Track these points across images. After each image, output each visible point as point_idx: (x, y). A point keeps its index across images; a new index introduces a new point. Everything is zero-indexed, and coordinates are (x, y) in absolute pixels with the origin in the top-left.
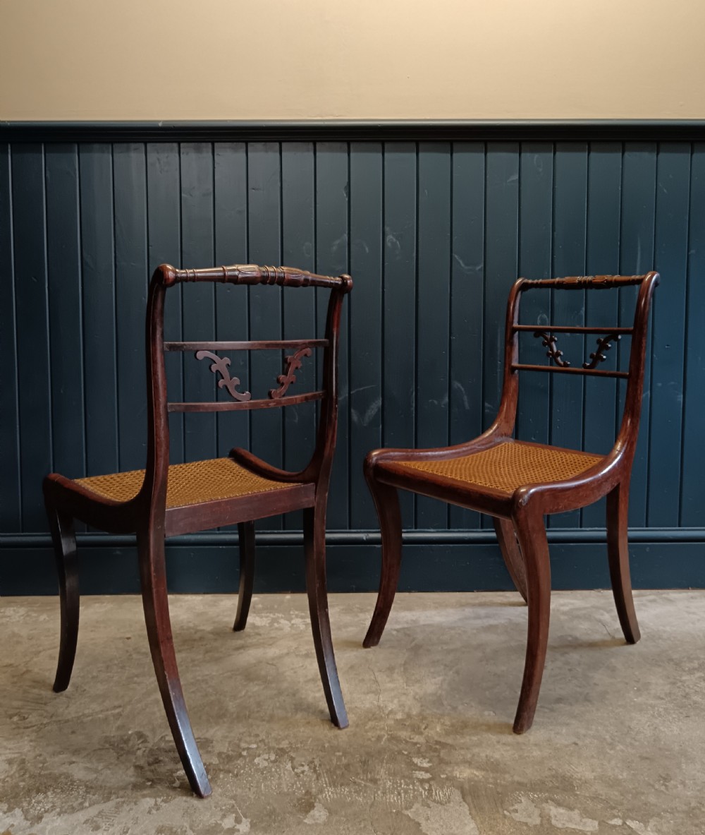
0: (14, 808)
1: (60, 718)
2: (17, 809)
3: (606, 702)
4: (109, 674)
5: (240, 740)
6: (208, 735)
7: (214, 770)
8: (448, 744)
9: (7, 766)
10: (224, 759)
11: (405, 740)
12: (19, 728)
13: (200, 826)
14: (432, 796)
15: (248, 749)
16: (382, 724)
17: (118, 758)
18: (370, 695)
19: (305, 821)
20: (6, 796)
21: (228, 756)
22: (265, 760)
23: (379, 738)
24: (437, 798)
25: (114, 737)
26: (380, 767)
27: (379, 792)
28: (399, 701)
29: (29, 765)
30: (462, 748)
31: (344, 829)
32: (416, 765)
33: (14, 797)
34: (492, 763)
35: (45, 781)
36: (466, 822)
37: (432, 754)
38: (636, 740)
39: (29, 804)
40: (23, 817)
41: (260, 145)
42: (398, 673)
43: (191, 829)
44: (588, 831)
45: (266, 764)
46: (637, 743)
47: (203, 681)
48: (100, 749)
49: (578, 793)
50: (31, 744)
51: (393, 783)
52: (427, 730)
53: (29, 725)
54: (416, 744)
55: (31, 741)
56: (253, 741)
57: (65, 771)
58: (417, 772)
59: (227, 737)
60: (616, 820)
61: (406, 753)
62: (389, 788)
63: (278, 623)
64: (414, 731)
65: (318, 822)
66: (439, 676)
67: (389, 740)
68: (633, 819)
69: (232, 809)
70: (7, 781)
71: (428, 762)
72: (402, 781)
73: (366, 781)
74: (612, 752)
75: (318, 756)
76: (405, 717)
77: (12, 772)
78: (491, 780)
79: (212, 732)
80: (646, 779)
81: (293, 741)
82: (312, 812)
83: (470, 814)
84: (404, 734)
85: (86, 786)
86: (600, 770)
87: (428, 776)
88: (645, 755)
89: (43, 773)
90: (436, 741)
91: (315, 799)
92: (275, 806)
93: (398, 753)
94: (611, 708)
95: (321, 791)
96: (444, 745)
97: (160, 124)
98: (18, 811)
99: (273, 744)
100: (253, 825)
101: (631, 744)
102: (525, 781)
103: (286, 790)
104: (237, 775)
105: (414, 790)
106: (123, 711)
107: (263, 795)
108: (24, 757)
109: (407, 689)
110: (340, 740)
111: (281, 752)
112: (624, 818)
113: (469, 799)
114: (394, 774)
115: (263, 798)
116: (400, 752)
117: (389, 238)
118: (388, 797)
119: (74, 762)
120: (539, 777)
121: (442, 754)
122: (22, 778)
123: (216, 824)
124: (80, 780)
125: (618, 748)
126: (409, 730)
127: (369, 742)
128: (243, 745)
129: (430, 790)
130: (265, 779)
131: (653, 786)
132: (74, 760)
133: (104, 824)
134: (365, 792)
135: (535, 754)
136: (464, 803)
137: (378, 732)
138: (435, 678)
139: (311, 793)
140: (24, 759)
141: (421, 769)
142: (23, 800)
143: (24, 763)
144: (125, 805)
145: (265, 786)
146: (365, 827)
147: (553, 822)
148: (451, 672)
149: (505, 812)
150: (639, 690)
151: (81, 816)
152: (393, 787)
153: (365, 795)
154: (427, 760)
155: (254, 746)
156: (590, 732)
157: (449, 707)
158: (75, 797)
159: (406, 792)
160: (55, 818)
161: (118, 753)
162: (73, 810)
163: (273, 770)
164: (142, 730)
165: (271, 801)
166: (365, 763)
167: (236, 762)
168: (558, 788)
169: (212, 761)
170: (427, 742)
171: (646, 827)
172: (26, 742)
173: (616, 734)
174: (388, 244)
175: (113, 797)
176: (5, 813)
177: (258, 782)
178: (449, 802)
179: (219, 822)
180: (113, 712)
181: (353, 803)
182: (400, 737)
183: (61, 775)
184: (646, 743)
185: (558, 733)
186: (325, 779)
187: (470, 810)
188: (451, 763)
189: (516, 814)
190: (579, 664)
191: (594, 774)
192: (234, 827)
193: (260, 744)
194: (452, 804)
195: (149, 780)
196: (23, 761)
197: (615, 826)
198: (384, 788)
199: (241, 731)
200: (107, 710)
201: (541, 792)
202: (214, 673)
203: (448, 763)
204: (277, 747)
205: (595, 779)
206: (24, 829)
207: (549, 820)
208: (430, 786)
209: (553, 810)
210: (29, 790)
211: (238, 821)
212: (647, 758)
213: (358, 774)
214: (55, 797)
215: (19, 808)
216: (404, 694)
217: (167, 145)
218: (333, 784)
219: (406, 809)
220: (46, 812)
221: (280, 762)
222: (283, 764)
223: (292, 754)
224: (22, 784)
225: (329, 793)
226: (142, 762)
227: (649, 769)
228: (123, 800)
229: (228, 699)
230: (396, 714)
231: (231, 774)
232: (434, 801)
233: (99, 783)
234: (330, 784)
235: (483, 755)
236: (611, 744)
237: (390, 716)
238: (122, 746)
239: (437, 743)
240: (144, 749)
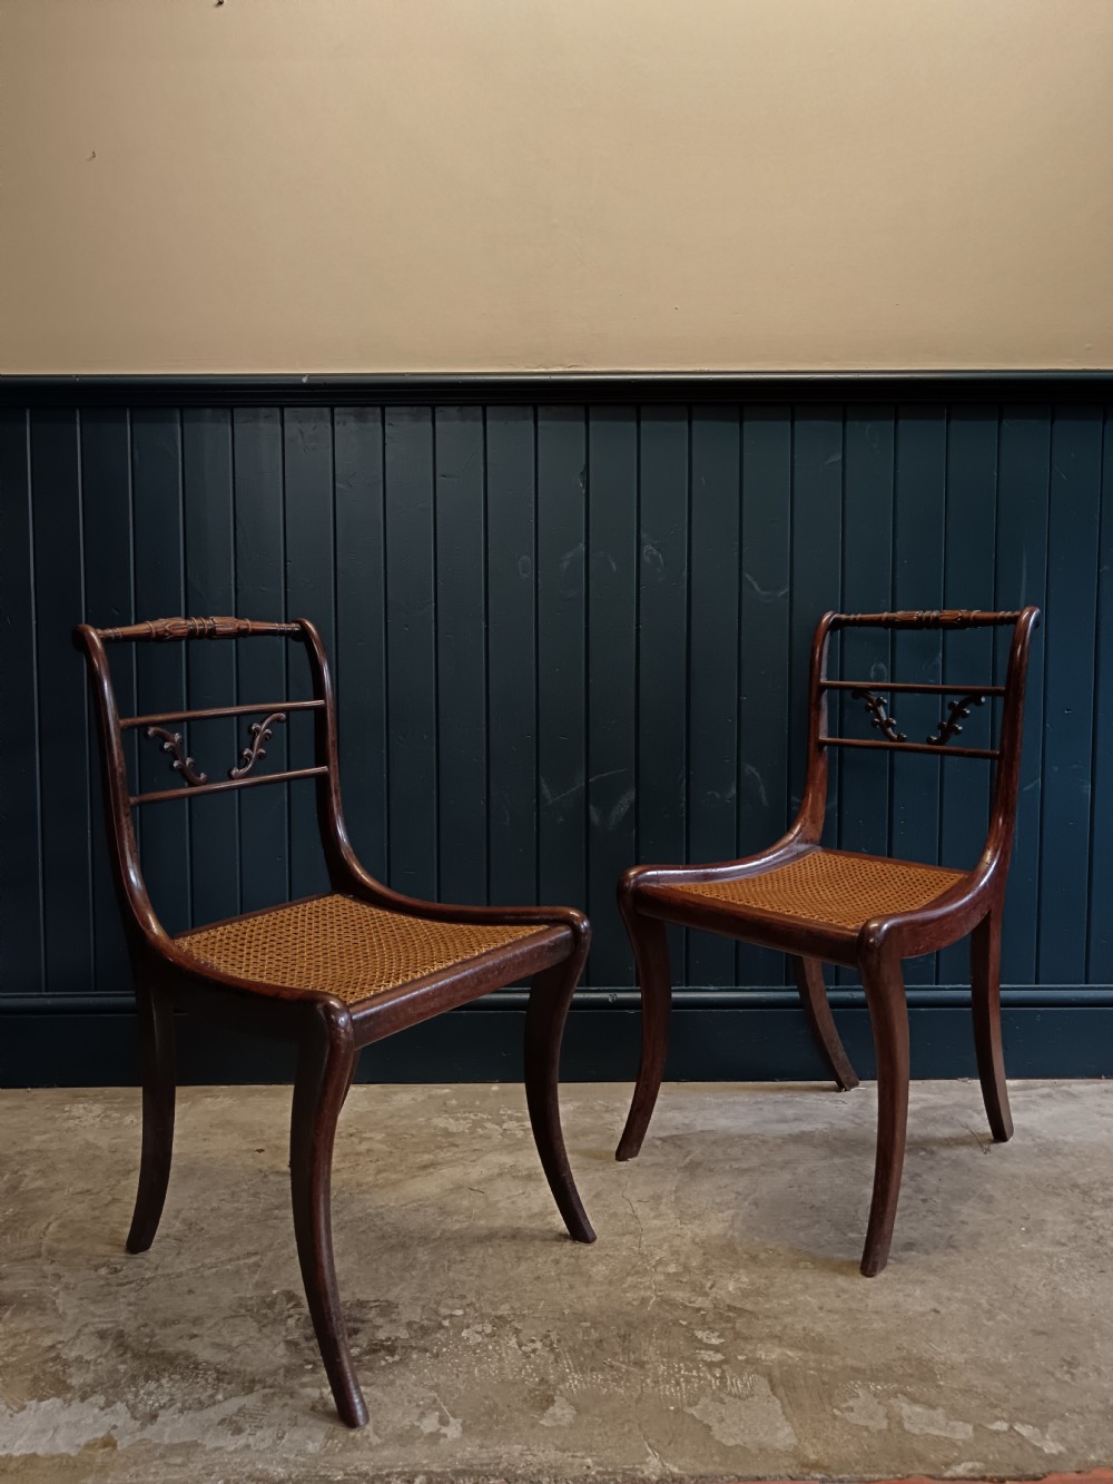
0: (114, 1402)
1: (170, 1271)
2: (119, 1403)
3: (981, 1249)
4: (235, 1205)
5: (438, 1303)
6: (391, 1297)
7: (403, 1347)
8: (746, 1311)
9: (97, 1342)
10: (415, 1331)
11: (682, 1304)
12: (109, 1285)
13: (390, 1429)
14: (726, 1386)
15: (451, 1316)
16: (646, 1280)
17: (260, 1330)
18: (627, 1237)
19: (542, 1422)
20: (102, 1384)
21: (422, 1327)
22: (477, 1332)
23: (644, 1301)
24: (734, 1390)
25: (251, 1298)
26: (647, 1344)
27: (648, 1381)
28: (671, 1247)
29: (130, 1339)
30: (767, 1317)
31: (600, 1435)
32: (700, 1341)
33: (113, 1387)
34: (813, 1338)
35: (156, 1363)
36: (778, 1424)
37: (724, 1325)
38: (1025, 1306)
39: (136, 1395)
40: (129, 1415)
41: (453, 411)
42: (666, 1204)
43: (376, 1433)
44: (958, 1440)
45: (479, 1339)
46: (1028, 1311)
47: (377, 1215)
48: (232, 1317)
49: (942, 1383)
50: (131, 1308)
51: (668, 1367)
52: (714, 1289)
53: (125, 1281)
54: (698, 1310)
55: (130, 1304)
56: (458, 1306)
57: (184, 1348)
58: (703, 1352)
59: (418, 1299)
60: (999, 1423)
61: (684, 1323)
62: (663, 1375)
63: (484, 1128)
64: (694, 1290)
65: (562, 1423)
66: (729, 1208)
67: (658, 1304)
68: (1023, 1422)
69: (434, 1404)
70: (101, 1363)
71: (719, 1337)
72: (682, 1365)
73: (628, 1364)
74: (990, 1323)
75: (555, 1327)
76: (681, 1269)
77: (106, 1351)
78: (812, 1364)
79: (396, 1291)
80: (1043, 1363)
81: (517, 1305)
82: (551, 1410)
83: (784, 1413)
84: (680, 1295)
85: (218, 1371)
86: (973, 1350)
87: (719, 1357)
88: (1040, 1328)
89: (152, 1351)
90: (728, 1306)
91: (554, 1390)
92: (497, 1400)
93: (674, 1324)
94: (987, 1258)
95: (563, 1379)
96: (741, 1312)
97: (304, 380)
98: (119, 1406)
99: (488, 1310)
100: (466, 1429)
101: (1018, 1312)
102: (863, 1365)
103: (511, 1378)
104: (437, 1356)
105: (700, 1378)
106: (261, 1260)
107: (477, 1384)
108: (121, 1328)
109: (681, 1229)
110: (586, 1304)
111: (500, 1321)
112: (1011, 1421)
113: (781, 1391)
114: (670, 1355)
115: (478, 1388)
116: (676, 1323)
117: (647, 548)
118: (662, 1387)
119: (196, 1336)
120: (883, 1360)
121: (738, 1326)
122: (121, 1358)
123: (413, 1426)
124: (206, 1362)
125: (999, 1318)
126: (688, 1289)
127: (629, 1307)
128: (444, 1311)
129: (722, 1378)
130: (479, 1360)
131: (1053, 1374)
132: (196, 1332)
133: (247, 1426)
134: (628, 1380)
135: (875, 1325)
136: (774, 1398)
137: (642, 1293)
138: (722, 1212)
139: (547, 1382)
140: (122, 1331)
141: (709, 1347)
142: (126, 1390)
143: (123, 1336)
144: (276, 1399)
145: (480, 1371)
146: (630, 1431)
147: (907, 1426)
148: (746, 1203)
149: (835, 1411)
150: (1028, 1231)
151: (213, 1414)
152: (669, 1373)
153: (628, 1384)
154: (717, 1334)
155: (460, 1312)
156: (957, 1294)
157: (745, 1256)
158: (202, 1387)
159: (688, 1381)
160: (176, 1416)
161: (259, 1322)
162: (201, 1405)
163: (490, 1347)
164: (291, 1288)
165: (490, 1393)
166: (624, 1337)
167: (433, 1336)
168: (912, 1376)
169: (398, 1334)
170: (715, 1307)
171: (1043, 1433)
172: (122, 1306)
173: (995, 1297)
174: (646, 558)
175: (258, 1387)
176: (102, 1409)
177: (468, 1366)
178: (752, 1396)
179: (416, 1424)
180: (246, 1261)
181: (610, 1395)
182: (674, 1299)
183: (178, 1354)
184: (1040, 1310)
185: (909, 1296)
186: (567, 1362)
187: (783, 1407)
188: (752, 1338)
189: (852, 1414)
190: (938, 1192)
191: (965, 1355)
192: (438, 1430)
193: (468, 1310)
194: (756, 1399)
195: (309, 1363)
196: (121, 1334)
197: (997, 1433)
198: (655, 1374)
199: (439, 1290)
200: (238, 1259)
201: (887, 1382)
202: (392, 1204)
203: (747, 1339)
204: (494, 1313)
205: (966, 1363)
206: (132, 1433)
207: (900, 1423)
208: (723, 1372)
209: (906, 1409)
210: (134, 1377)
211: (443, 1422)
212: (1043, 1333)
213: (616, 1354)
214: (173, 1386)
215: (122, 1402)
216: (678, 1235)
217: (314, 410)
218: (580, 1368)
219: (690, 1405)
220: (161, 1407)
221: (499, 1336)
222: (503, 1339)
223: (519, 1326)
224: (122, 1368)
225: (575, 1382)
226: (296, 1336)
227: (1047, 1350)
228: (272, 1391)
229: (416, 1243)
230: (667, 1265)
231: (428, 1354)
232: (730, 1394)
233: (236, 1366)
234: (575, 1368)
235: (799, 1327)
236: (988, 1312)
237: (659, 1269)
238: (264, 1311)
239: (730, 1308)
240: (297, 1316)
